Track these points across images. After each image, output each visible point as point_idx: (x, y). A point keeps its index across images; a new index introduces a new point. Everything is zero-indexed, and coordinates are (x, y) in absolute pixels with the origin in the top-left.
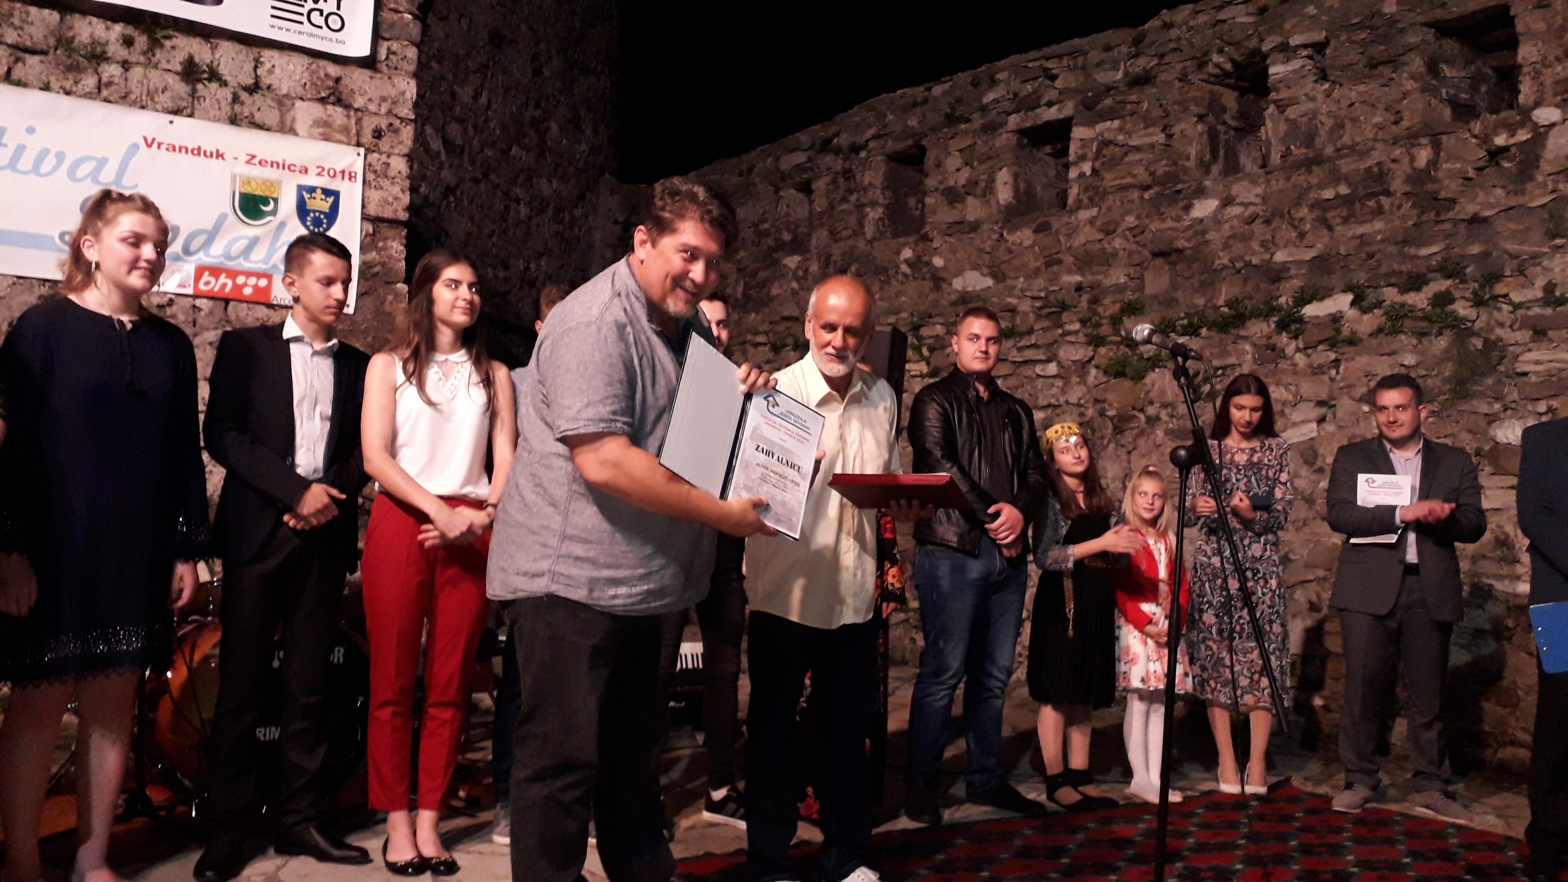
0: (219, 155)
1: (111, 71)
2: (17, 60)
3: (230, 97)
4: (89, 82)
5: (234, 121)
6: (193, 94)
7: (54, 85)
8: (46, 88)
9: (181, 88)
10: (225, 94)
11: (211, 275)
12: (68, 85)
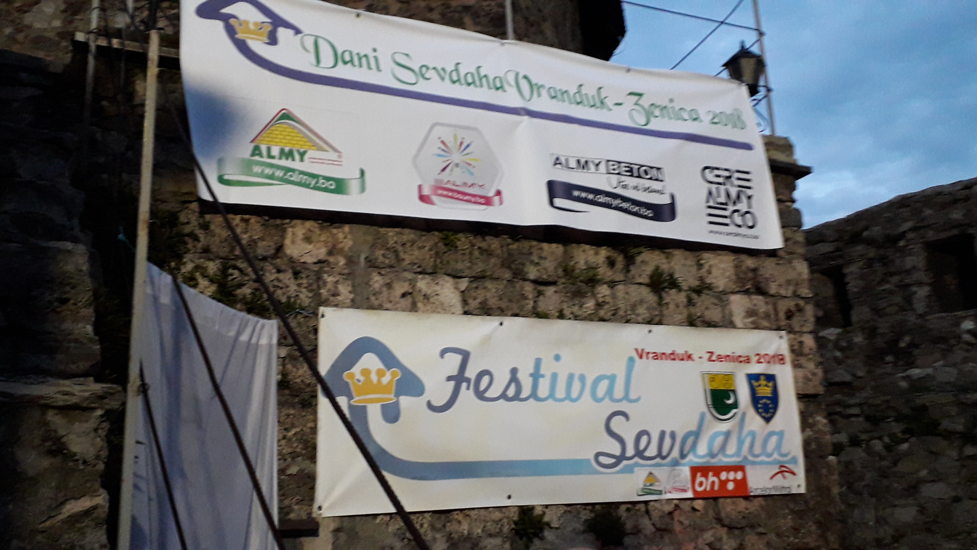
0: (689, 357)
1: (603, 290)
2: (540, 293)
3: (685, 300)
4: (590, 304)
5: (691, 323)
6: (660, 303)
7: (567, 312)
8: (561, 316)
9: (651, 298)
10: (682, 298)
11: (702, 476)
12: (576, 309)
